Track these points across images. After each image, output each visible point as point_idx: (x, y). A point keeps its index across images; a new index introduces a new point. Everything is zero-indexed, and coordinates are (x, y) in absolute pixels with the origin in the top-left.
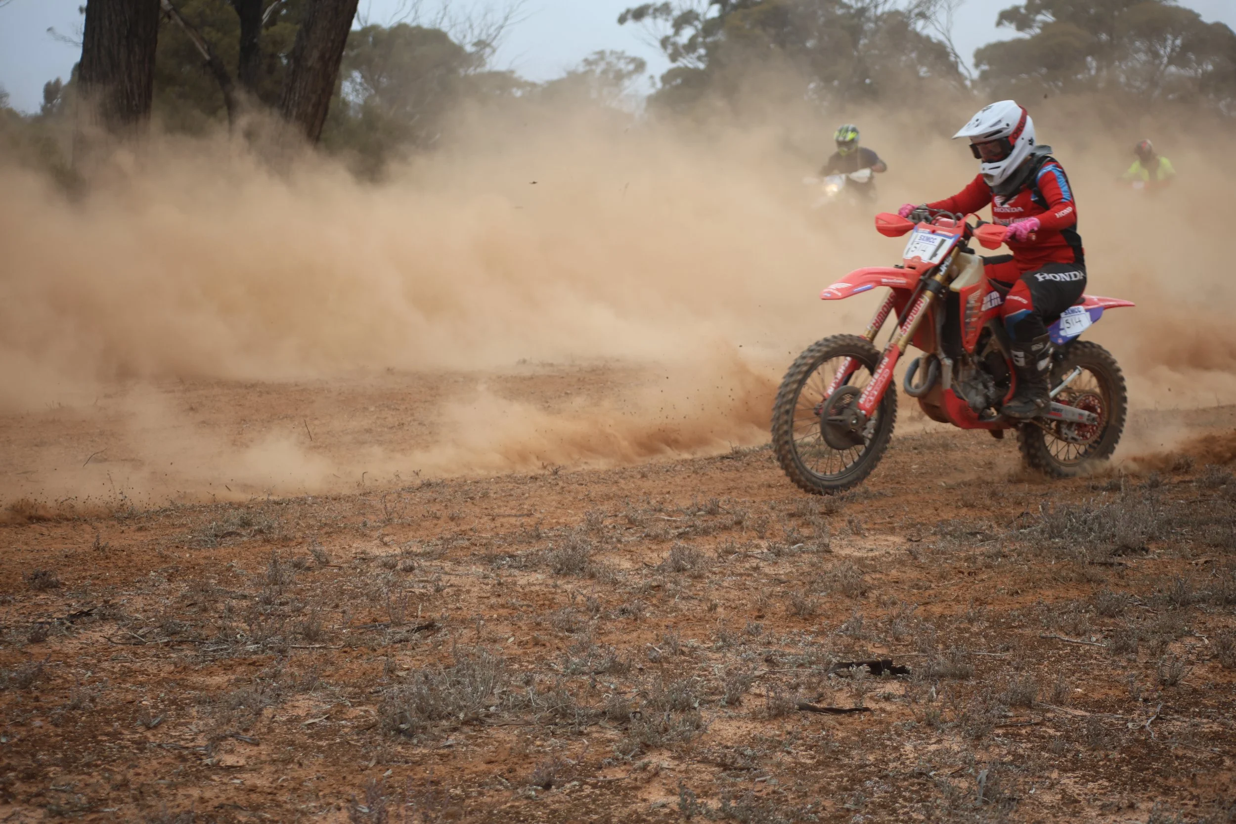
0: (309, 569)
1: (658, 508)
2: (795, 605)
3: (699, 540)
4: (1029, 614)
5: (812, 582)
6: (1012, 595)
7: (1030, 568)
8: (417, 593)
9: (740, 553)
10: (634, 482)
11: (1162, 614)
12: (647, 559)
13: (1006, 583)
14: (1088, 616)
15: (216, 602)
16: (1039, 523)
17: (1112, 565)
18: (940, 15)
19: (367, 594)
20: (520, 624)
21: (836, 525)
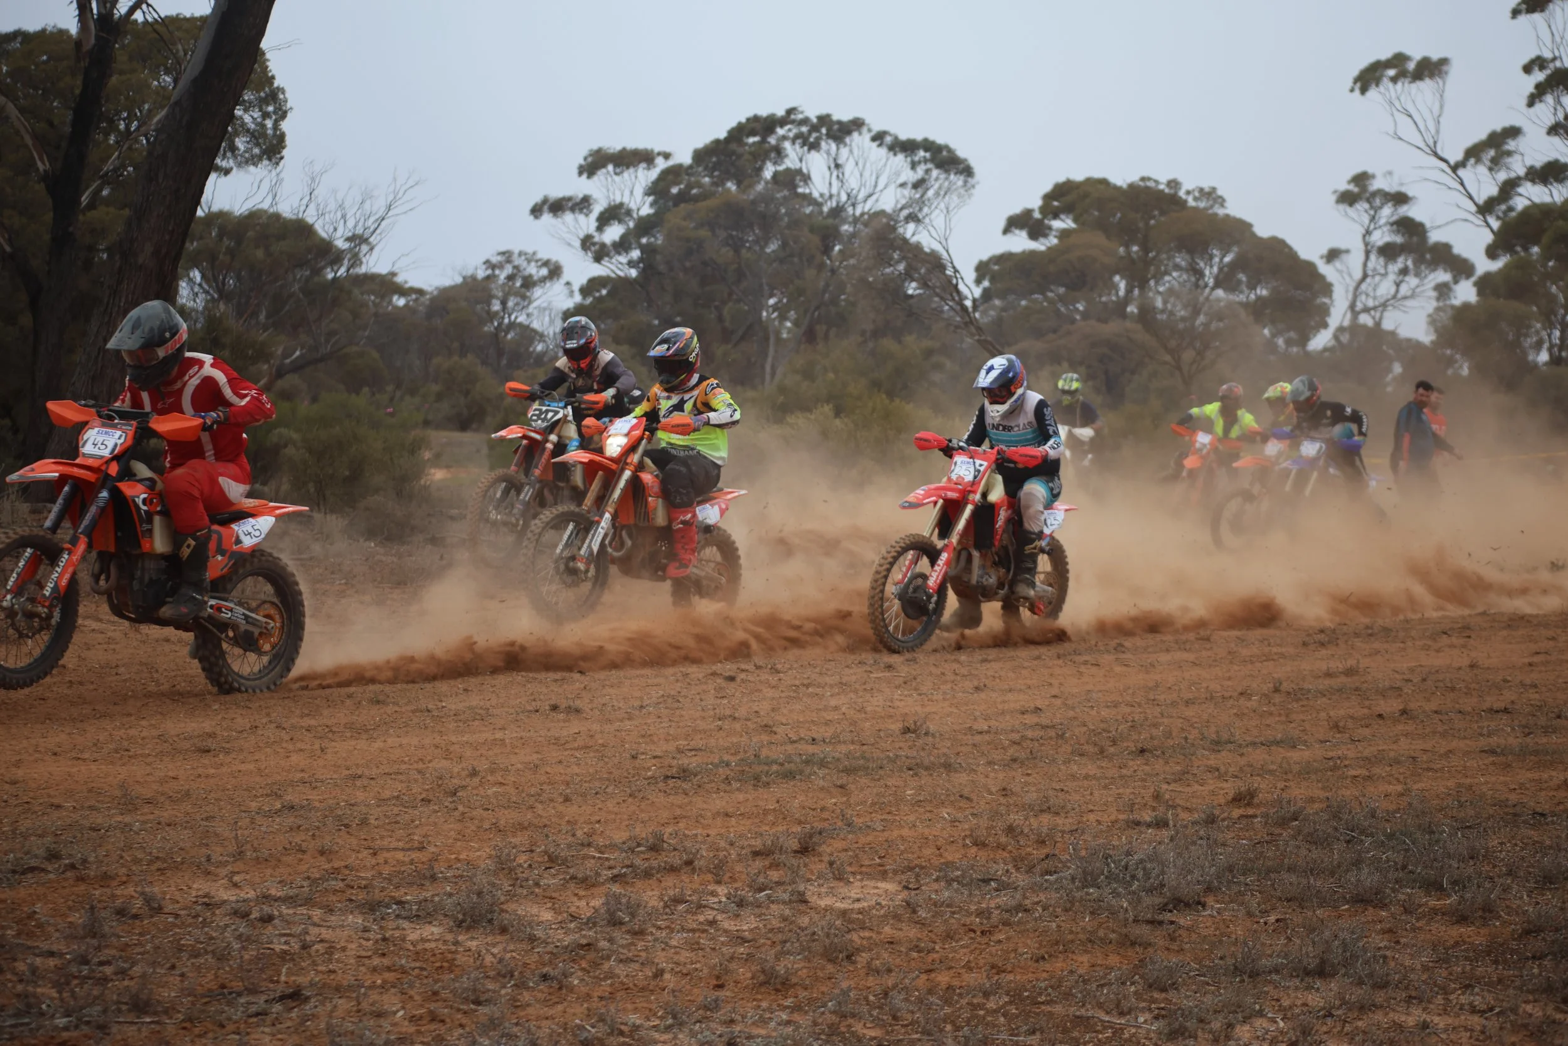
0: (135, 917)
1: (586, 842)
2: (763, 971)
3: (639, 884)
4: (1059, 986)
5: (785, 942)
6: (1037, 961)
7: (1059, 926)
8: (277, 950)
9: (691, 902)
10: (554, 808)
11: (1225, 988)
12: (573, 909)
13: (1028, 946)
14: (1133, 989)
15: (15, 960)
16: (1069, 868)
17: (1161, 923)
18: (936, 217)
19: (213, 952)
20: (412, 993)
21: (812, 866)
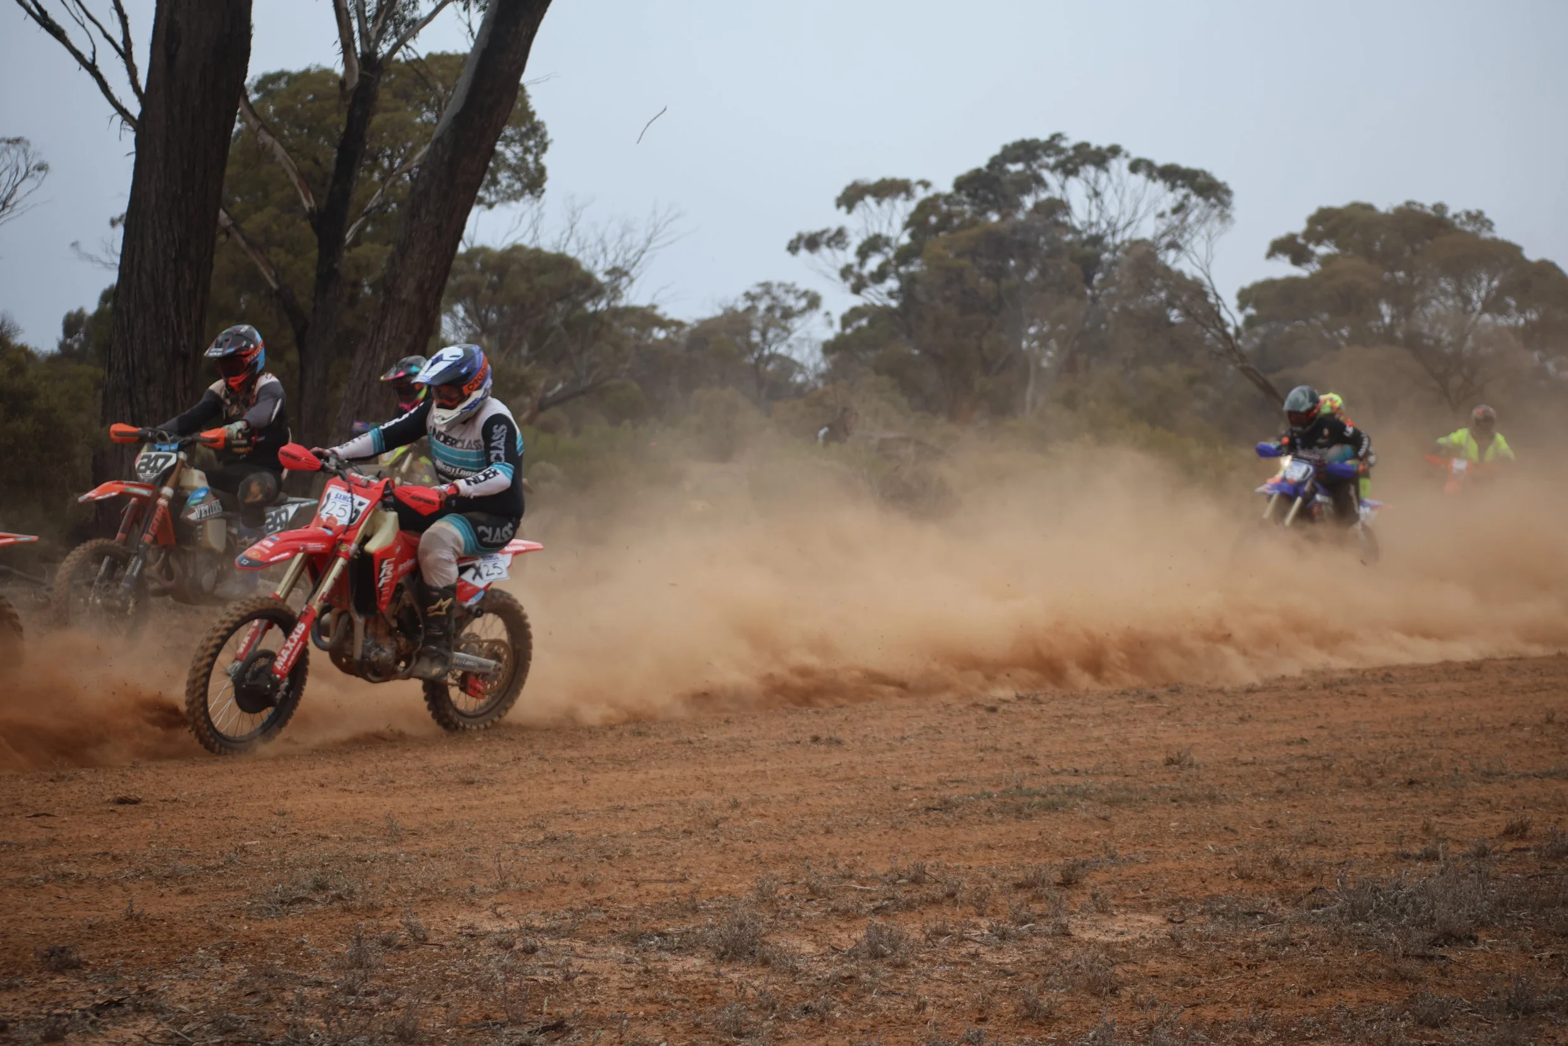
0: (401, 947)
1: (847, 873)
2: (1026, 1005)
3: (901, 916)
4: (1327, 1022)
5: (1048, 975)
6: (1305, 996)
7: (1326, 961)
8: (541, 981)
9: (954, 935)
10: (815, 840)
11: (1498, 1025)
12: (835, 941)
13: (1296, 980)
14: (1403, 1025)
15: (284, 990)
16: (1337, 901)
17: (1431, 958)
18: (1197, 244)
19: (477, 983)
20: (674, 1025)
21: (1076, 899)
